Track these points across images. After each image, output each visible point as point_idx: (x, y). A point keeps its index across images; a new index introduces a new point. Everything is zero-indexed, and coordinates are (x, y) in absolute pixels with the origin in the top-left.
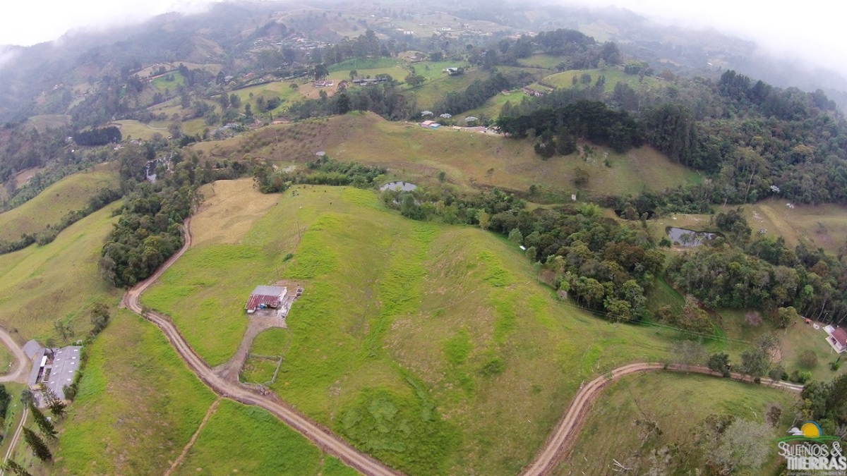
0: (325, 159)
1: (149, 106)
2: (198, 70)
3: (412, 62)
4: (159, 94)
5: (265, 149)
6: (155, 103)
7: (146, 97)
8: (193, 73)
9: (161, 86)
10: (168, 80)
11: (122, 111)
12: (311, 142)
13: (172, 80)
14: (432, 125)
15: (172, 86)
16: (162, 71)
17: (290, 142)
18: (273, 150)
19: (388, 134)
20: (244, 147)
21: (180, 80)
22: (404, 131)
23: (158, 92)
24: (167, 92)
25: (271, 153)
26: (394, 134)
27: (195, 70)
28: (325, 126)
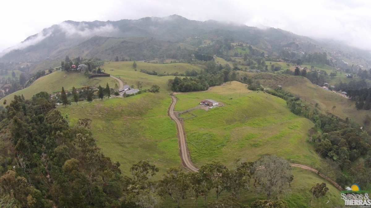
0: (281, 88)
1: (232, 56)
2: (257, 50)
3: (338, 70)
4: (237, 53)
5: (262, 80)
6: (234, 56)
7: (231, 53)
8: (254, 50)
9: (239, 51)
10: (243, 49)
11: (220, 55)
12: (280, 82)
13: (245, 50)
14: (327, 89)
15: (244, 52)
16: (241, 45)
17: (273, 80)
18: (265, 81)
19: (308, 87)
20: (255, 76)
21: (248, 51)
22: (315, 88)
23: (237, 52)
24: (241, 54)
25: (264, 82)
26: (310, 88)
27: (255, 49)
28: (287, 78)
